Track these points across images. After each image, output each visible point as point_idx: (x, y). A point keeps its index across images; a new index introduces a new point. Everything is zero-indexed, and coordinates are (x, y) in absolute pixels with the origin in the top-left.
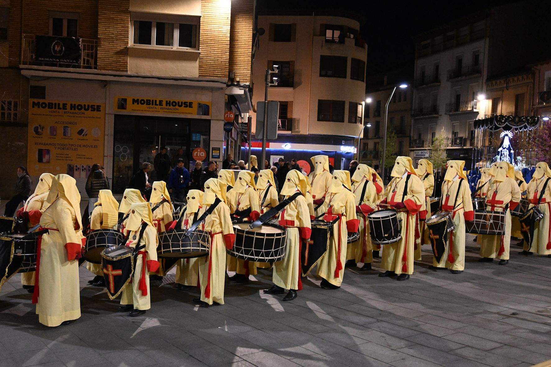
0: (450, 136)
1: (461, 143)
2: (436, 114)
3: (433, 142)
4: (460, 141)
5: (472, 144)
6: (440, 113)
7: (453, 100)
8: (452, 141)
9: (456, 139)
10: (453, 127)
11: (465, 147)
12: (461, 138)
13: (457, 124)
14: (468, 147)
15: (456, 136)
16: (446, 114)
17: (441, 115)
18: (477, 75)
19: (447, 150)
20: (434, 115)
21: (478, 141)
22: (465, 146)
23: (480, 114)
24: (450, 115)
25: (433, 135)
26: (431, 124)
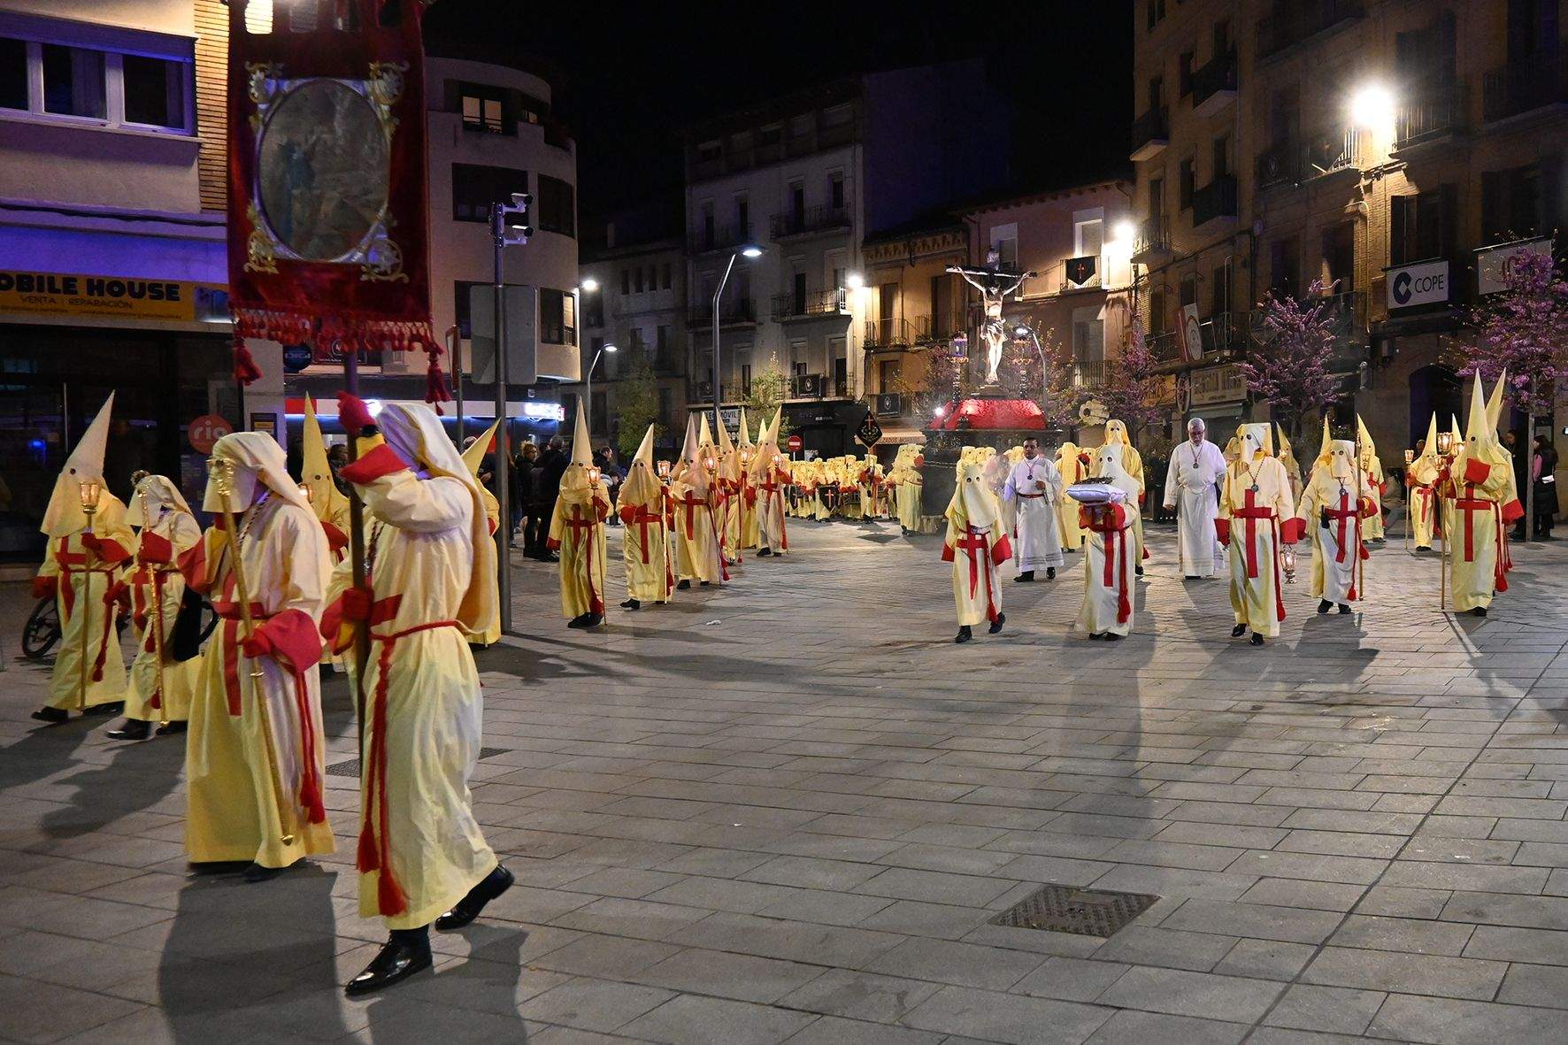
0: (788, 374)
1: (815, 390)
2: (749, 320)
3: (747, 391)
4: (813, 383)
5: (841, 390)
6: (759, 319)
7: (789, 289)
8: (794, 386)
9: (803, 380)
10: (794, 351)
11: (825, 399)
12: (815, 378)
13: (801, 343)
14: (832, 399)
15: (802, 371)
16: (773, 320)
17: (761, 324)
18: (842, 229)
19: (785, 406)
20: (746, 324)
21: (855, 382)
22: (824, 395)
23: (854, 320)
24: (784, 324)
25: (746, 370)
26: (739, 345)
